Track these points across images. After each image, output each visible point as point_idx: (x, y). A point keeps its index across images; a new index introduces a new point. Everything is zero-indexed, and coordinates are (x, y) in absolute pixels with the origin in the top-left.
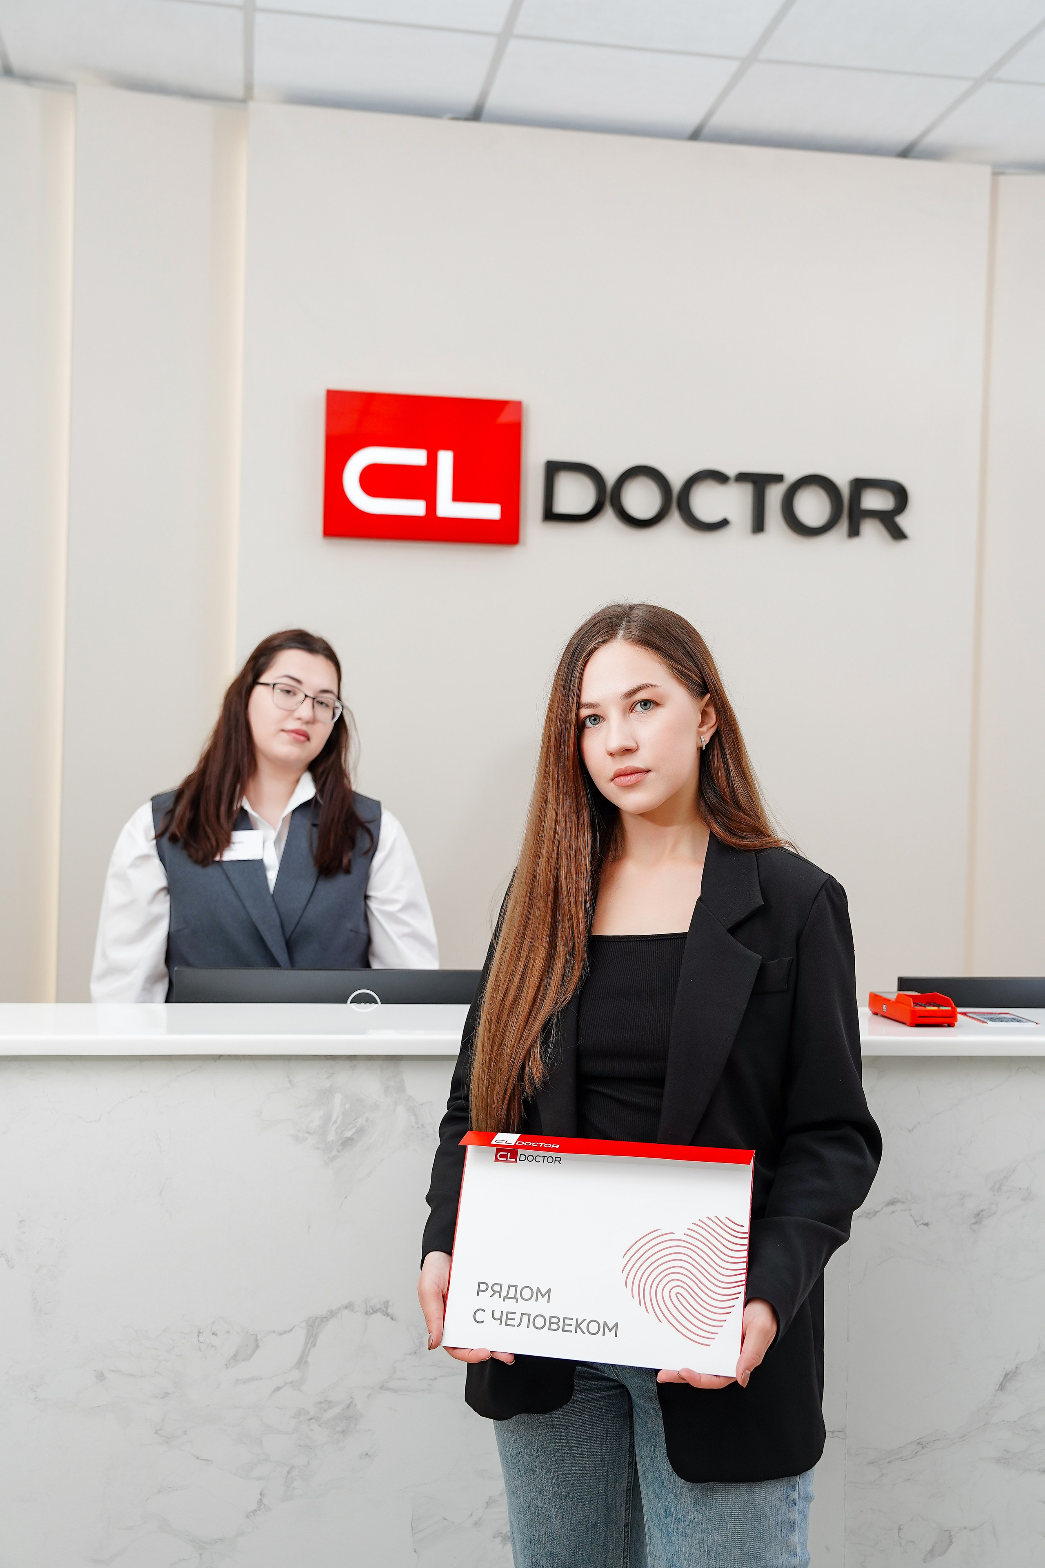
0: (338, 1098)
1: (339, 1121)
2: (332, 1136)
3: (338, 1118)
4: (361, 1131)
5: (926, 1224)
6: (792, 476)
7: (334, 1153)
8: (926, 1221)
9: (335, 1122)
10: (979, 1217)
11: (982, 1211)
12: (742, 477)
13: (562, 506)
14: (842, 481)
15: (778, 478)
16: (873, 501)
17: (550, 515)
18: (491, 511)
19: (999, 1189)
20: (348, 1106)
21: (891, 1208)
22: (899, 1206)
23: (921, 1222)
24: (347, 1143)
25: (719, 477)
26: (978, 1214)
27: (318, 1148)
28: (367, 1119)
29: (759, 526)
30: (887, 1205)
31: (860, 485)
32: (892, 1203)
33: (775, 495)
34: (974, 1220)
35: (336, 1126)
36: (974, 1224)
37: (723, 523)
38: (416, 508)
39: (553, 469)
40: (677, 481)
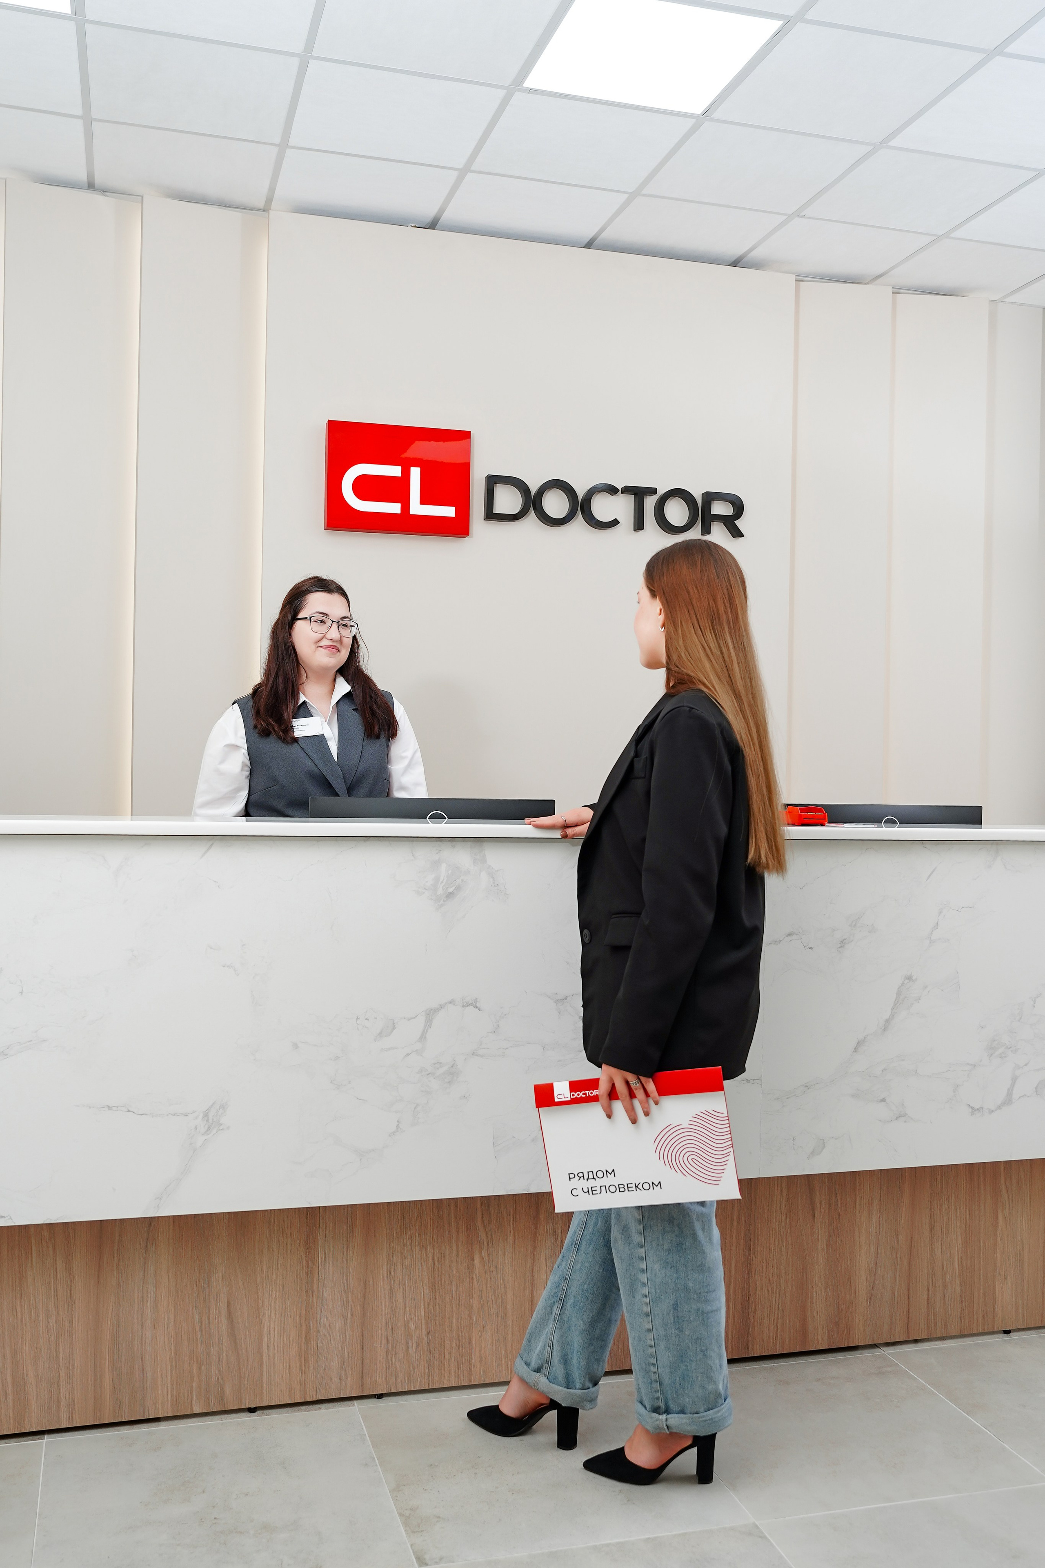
0: (444, 867)
1: (445, 882)
2: (440, 891)
3: (444, 879)
4: (458, 888)
5: (811, 948)
6: (661, 491)
7: (442, 902)
8: (810, 946)
9: (442, 882)
10: (843, 943)
11: (845, 939)
12: (627, 490)
13: (498, 509)
14: (697, 495)
15: (653, 491)
16: (720, 508)
17: (491, 515)
18: (449, 512)
19: (855, 925)
20: (450, 872)
21: (790, 938)
22: (794, 937)
23: (808, 947)
24: (450, 895)
25: (612, 490)
26: (842, 942)
27: (432, 899)
28: (462, 881)
29: (639, 525)
30: (787, 936)
31: (710, 497)
32: (790, 935)
33: (650, 503)
34: (840, 945)
35: (443, 884)
36: (840, 947)
37: (615, 522)
38: (394, 508)
39: (493, 481)
40: (581, 493)
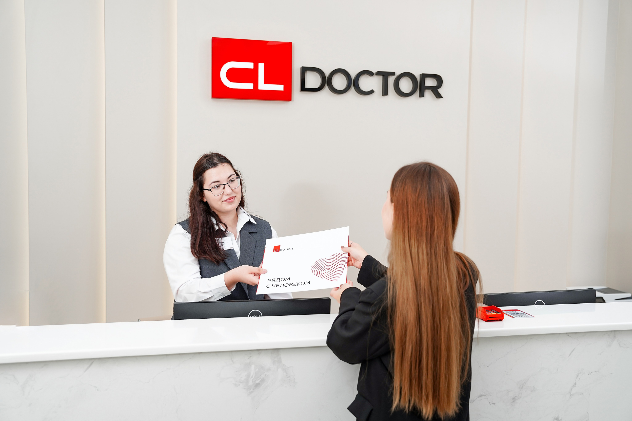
0: (253, 367)
1: (253, 377)
2: (250, 383)
3: (253, 375)
4: (263, 380)
5: (494, 404)
6: (398, 73)
7: (252, 390)
8: (493, 403)
9: (252, 377)
10: (514, 399)
11: (516, 397)
12: (378, 73)
13: (307, 86)
14: (417, 75)
15: (393, 74)
16: (430, 82)
17: (303, 89)
18: (280, 88)
19: (522, 388)
20: (257, 370)
21: (480, 398)
22: (483, 397)
23: (492, 403)
24: (257, 385)
25: (370, 73)
26: (514, 398)
27: (245, 389)
28: (266, 375)
29: (385, 93)
30: (479, 397)
31: (424, 76)
32: (481, 396)
33: (391, 80)
34: (512, 401)
35: (252, 378)
36: (512, 402)
37: (372, 92)
38: (250, 86)
39: (304, 70)
40: (353, 75)
